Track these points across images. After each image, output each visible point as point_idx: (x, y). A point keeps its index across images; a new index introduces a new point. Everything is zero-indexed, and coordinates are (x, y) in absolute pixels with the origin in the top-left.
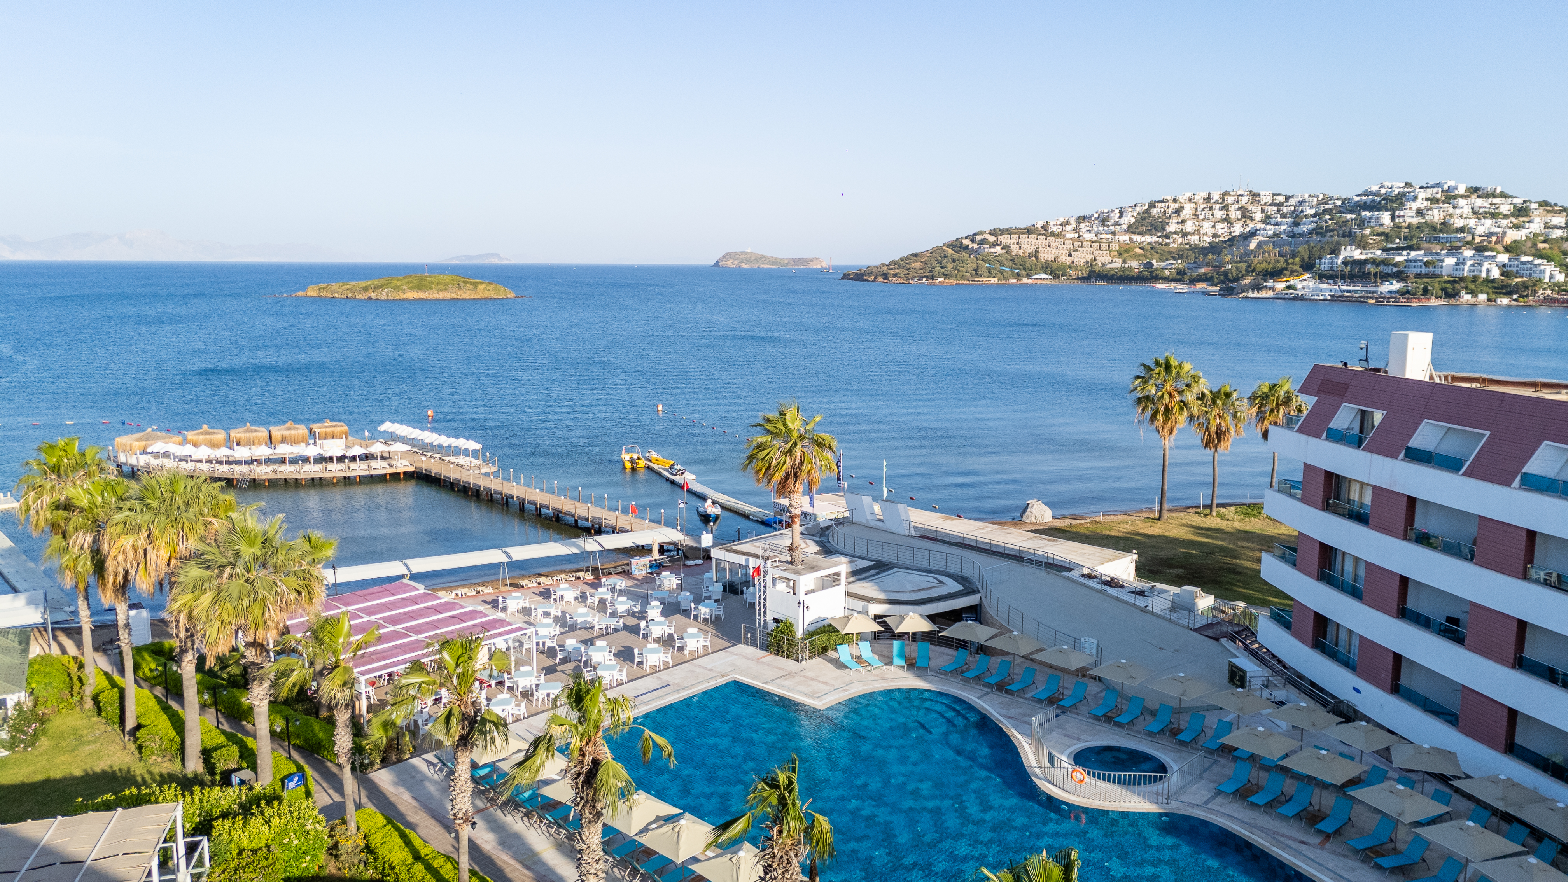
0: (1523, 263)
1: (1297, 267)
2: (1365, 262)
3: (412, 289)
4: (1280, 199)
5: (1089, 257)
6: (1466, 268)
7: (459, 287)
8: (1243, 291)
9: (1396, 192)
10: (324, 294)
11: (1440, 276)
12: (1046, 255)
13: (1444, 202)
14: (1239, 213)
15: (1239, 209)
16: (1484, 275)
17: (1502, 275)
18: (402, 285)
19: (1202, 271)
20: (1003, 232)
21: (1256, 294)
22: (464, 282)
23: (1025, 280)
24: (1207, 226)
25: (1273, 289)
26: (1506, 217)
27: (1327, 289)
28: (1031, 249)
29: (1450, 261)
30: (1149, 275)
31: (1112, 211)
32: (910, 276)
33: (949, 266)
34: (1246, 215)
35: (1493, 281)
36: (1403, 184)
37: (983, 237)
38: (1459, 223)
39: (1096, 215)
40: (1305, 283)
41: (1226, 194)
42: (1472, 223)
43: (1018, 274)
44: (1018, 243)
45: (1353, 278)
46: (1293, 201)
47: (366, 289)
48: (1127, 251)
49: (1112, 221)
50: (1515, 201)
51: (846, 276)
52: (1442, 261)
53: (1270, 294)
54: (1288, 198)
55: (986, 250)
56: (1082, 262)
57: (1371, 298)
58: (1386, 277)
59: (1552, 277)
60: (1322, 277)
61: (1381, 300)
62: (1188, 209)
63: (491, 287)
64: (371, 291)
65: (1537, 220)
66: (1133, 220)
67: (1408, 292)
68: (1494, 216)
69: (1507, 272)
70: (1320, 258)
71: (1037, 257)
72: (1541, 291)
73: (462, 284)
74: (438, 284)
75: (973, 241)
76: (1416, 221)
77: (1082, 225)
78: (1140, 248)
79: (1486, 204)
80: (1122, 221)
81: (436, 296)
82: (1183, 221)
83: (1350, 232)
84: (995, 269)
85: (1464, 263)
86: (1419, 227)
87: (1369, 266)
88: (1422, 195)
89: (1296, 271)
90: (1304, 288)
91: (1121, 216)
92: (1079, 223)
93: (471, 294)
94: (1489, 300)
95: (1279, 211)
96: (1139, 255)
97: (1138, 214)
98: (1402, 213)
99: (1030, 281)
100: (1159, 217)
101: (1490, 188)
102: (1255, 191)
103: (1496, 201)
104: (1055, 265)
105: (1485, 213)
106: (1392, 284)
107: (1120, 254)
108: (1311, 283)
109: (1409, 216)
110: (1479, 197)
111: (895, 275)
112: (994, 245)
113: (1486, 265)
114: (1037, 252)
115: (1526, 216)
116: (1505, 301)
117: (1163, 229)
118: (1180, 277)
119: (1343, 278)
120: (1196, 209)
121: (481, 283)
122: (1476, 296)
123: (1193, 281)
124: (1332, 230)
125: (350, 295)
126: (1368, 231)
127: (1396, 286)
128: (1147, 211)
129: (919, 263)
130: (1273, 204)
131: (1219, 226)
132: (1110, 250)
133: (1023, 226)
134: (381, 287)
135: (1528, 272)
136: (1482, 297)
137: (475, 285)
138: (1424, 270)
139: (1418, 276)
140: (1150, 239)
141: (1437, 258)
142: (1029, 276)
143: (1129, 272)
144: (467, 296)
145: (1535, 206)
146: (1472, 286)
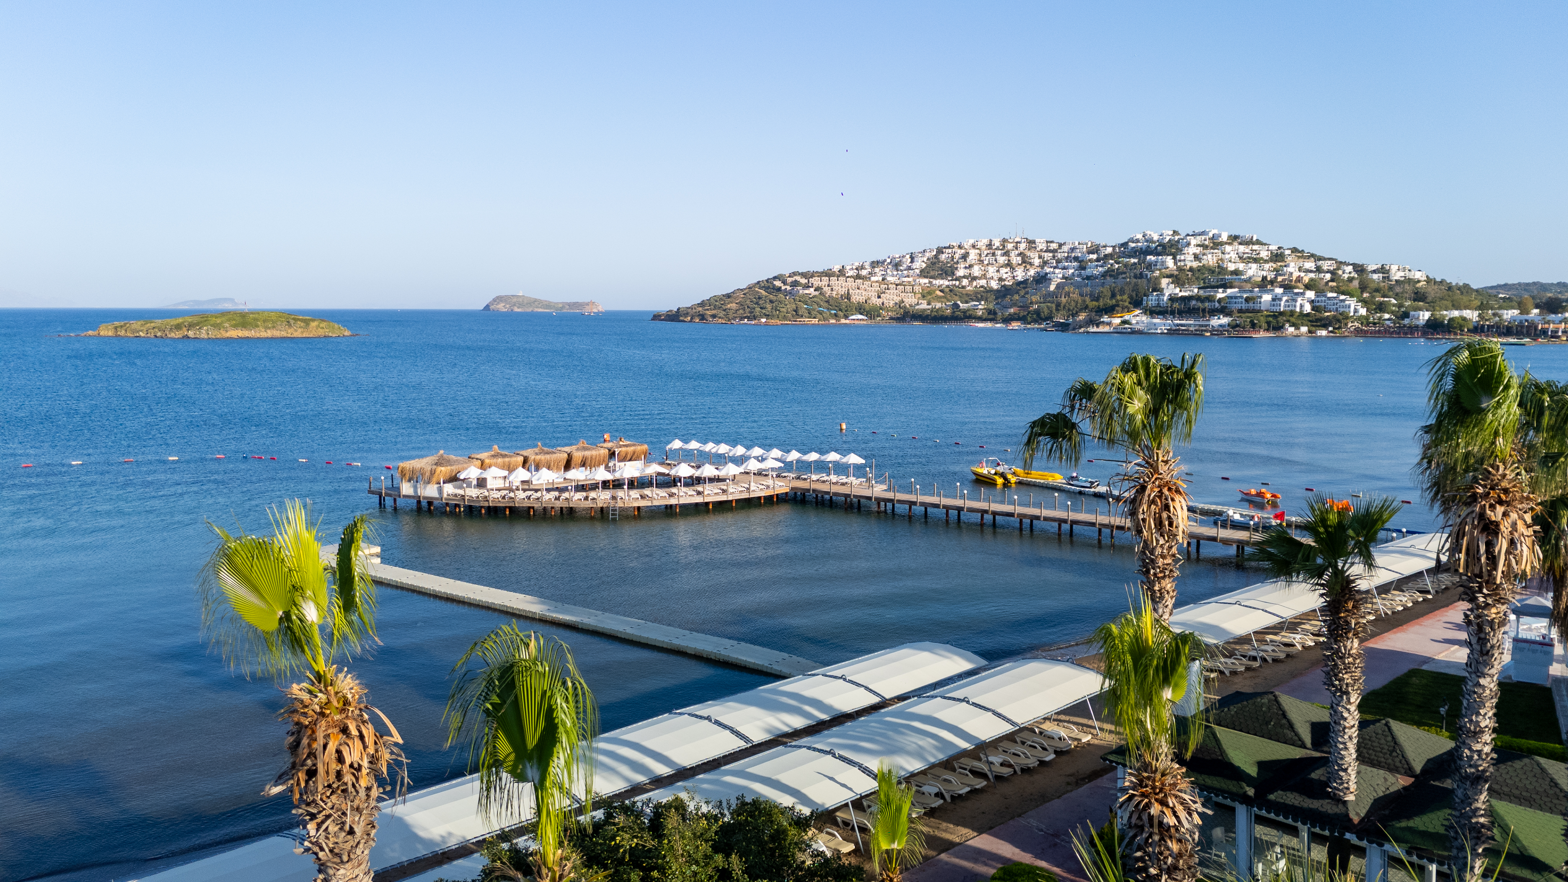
0: (1329, 298)
1: (1127, 304)
2: (1190, 298)
3: (235, 326)
4: (1054, 246)
5: (897, 299)
6: (1282, 303)
7: (290, 325)
8: (1080, 327)
9: (1167, 240)
10: (122, 333)
11: (1260, 311)
12: (858, 297)
13: (1212, 248)
14: (1019, 258)
15: (1020, 255)
16: (1298, 309)
17: (1313, 310)
18: (222, 322)
19: (1012, 310)
20: (812, 275)
21: (1095, 329)
22: (293, 319)
23: (843, 321)
24: (991, 270)
25: (1109, 324)
26: (1266, 261)
27: (1161, 324)
28: (843, 291)
29: (1267, 298)
30: (968, 317)
31: (904, 257)
32: (731, 316)
33: (769, 306)
34: (1026, 261)
35: (1308, 315)
36: (1171, 233)
37: (793, 279)
38: (1231, 267)
39: (889, 260)
40: (1137, 319)
41: (1005, 241)
42: (1241, 266)
43: (836, 315)
44: (829, 286)
45: (1181, 314)
46: (1065, 248)
47: (178, 327)
48: (929, 293)
49: (905, 266)
50: (1271, 248)
51: (656, 317)
52: (1261, 297)
53: (1107, 329)
54: (1060, 245)
55: (801, 292)
56: (892, 304)
57: (1206, 331)
58: (1214, 312)
59: (1356, 311)
60: (1152, 312)
61: (1218, 332)
62: (973, 255)
63: (323, 325)
64: (185, 329)
65: (1292, 264)
66: (924, 265)
67: (1237, 326)
68: (1256, 261)
69: (1317, 307)
70: (1148, 296)
71: (849, 298)
72: (1350, 325)
73: (292, 322)
74: (264, 321)
75: (784, 283)
76: (1195, 264)
77: (877, 270)
78: (941, 291)
79: (1247, 251)
80: (914, 266)
81: (264, 334)
82: (971, 266)
83: (1141, 274)
84: (814, 310)
85: (1280, 300)
86: (1199, 269)
87: (1194, 302)
88: (1194, 241)
89: (1126, 307)
90: (1137, 323)
91: (912, 262)
92: (874, 267)
93: (302, 332)
94: (1310, 332)
95: (1054, 257)
96: (941, 297)
97: (928, 259)
98: (1182, 258)
99: (847, 321)
100: (948, 263)
101: (1248, 236)
102: (1030, 238)
103: (1255, 247)
104: (867, 307)
105: (1249, 258)
106: (1219, 318)
107: (924, 296)
108: (1144, 318)
109: (1188, 259)
110: (1240, 244)
111: (714, 316)
112: (807, 286)
113: (1299, 301)
114: (848, 293)
115: (1283, 261)
116: (1324, 333)
117: (953, 274)
118: (991, 316)
119: (1172, 313)
120: (980, 255)
121: (313, 320)
122: (1299, 329)
123: (1007, 320)
124: (1125, 273)
125: (159, 334)
126: (1157, 273)
127: (1225, 320)
128: (936, 256)
129: (734, 305)
130: (1047, 251)
131: (1003, 270)
132: (915, 293)
133: (821, 270)
134: (198, 324)
135: (1335, 307)
136: (1304, 329)
137: (307, 322)
138: (1244, 306)
139: (1240, 311)
140: (947, 283)
141: (1254, 295)
142: (846, 317)
143: (941, 313)
144: (298, 334)
145: (1288, 252)
146: (1292, 319)
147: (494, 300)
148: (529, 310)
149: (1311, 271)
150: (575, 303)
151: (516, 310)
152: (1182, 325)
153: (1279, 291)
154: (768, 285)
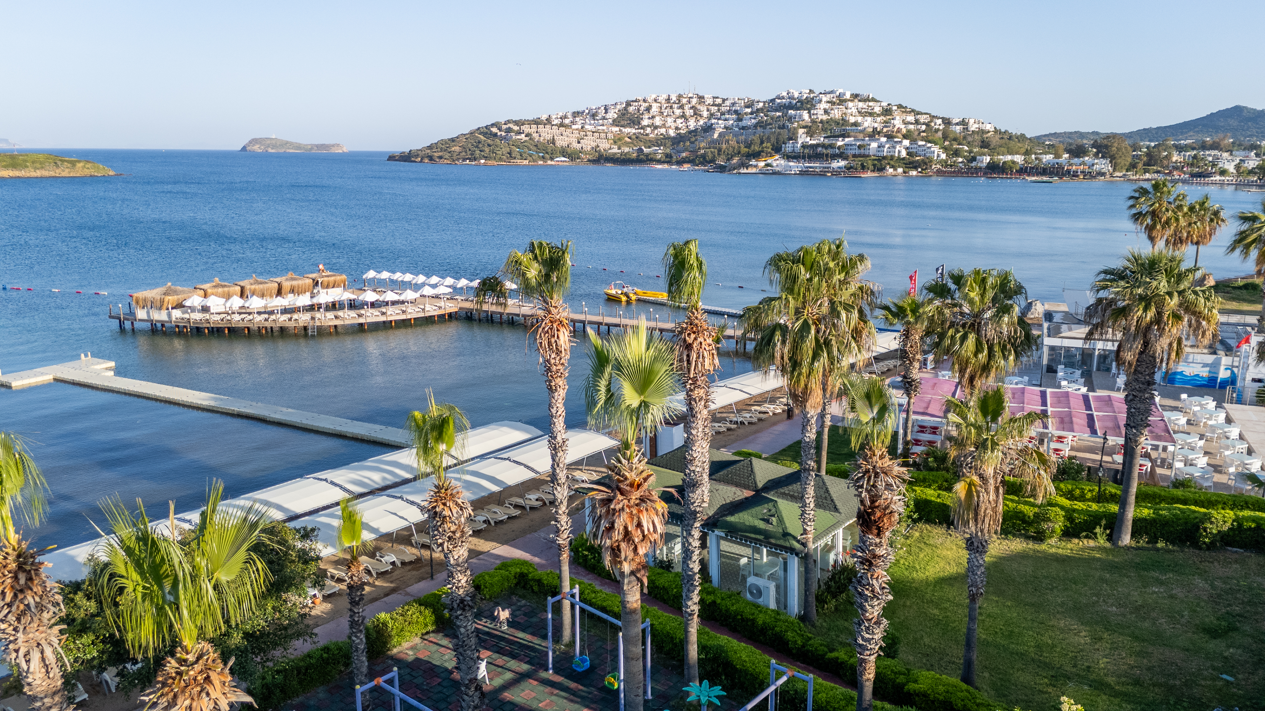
0: (920, 146)
1: (769, 150)
2: (817, 145)
3: (6, 167)
4: (719, 101)
5: (593, 144)
6: (885, 150)
7: (57, 166)
8: (734, 169)
9: (805, 97)
11: (868, 156)
12: (561, 142)
13: (838, 104)
14: (692, 111)
15: (692, 108)
16: (897, 155)
17: (907, 155)
19: (684, 155)
20: (523, 123)
21: (745, 171)
23: (549, 162)
24: (670, 120)
25: (756, 166)
26: (878, 115)
27: (795, 166)
28: (549, 137)
29: (874, 145)
30: (649, 159)
31: (599, 108)
32: (455, 158)
33: (487, 149)
34: (697, 113)
35: (904, 159)
36: (808, 91)
37: (507, 126)
38: (852, 120)
39: (587, 111)
40: (778, 162)
41: (680, 96)
42: (860, 119)
43: (543, 157)
44: (537, 132)
45: (810, 158)
46: (728, 103)
48: (620, 139)
49: (600, 116)
50: (883, 104)
51: (392, 158)
52: (869, 145)
53: (754, 170)
54: (724, 100)
55: (514, 137)
56: (589, 147)
57: (828, 172)
58: (834, 157)
59: (938, 156)
60: (789, 157)
61: (836, 173)
62: (655, 108)
63: (89, 166)
65: (898, 118)
66: (616, 116)
67: (851, 168)
68: (871, 114)
69: (911, 153)
70: (785, 144)
71: (554, 143)
72: (934, 166)
73: (59, 163)
74: (33, 162)
75: (500, 129)
76: (825, 117)
77: (577, 119)
78: (628, 137)
79: (865, 107)
80: (608, 116)
81: (33, 174)
82: (653, 117)
83: (784, 125)
84: (525, 153)
85: (884, 147)
86: (827, 122)
87: (820, 149)
88: (824, 98)
89: (769, 152)
90: (777, 166)
91: (606, 113)
92: (575, 117)
93: (69, 172)
94: (904, 172)
95: (719, 110)
96: (629, 143)
97: (619, 111)
98: (815, 112)
99: (553, 163)
100: (635, 114)
101: (864, 95)
102: (700, 94)
103: (871, 104)
104: (569, 151)
105: (866, 112)
106: (838, 162)
107: (615, 142)
108: (783, 162)
109: (820, 113)
110: (860, 101)
111: (440, 157)
112: (519, 133)
113: (898, 148)
114: (553, 139)
115: (891, 115)
116: (914, 173)
117: (639, 123)
118: (668, 159)
119: (804, 158)
120: (661, 108)
121: (79, 162)
122: (896, 170)
123: (680, 163)
124: (771, 124)
126: (796, 125)
127: (842, 163)
128: (625, 109)
129: (458, 148)
130: (714, 105)
131: (679, 121)
132: (608, 139)
133: (532, 119)
135: (923, 153)
136: (900, 170)
137: (73, 163)
138: (857, 152)
139: (854, 156)
140: (634, 131)
141: (865, 143)
142: (552, 159)
143: (628, 156)
144: (65, 174)
145: (895, 108)
146: (892, 163)
147: (250, 142)
148: (283, 150)
149: (912, 124)
150: (322, 145)
151: (270, 150)
152: (810, 167)
153: (884, 139)
154: (486, 132)
